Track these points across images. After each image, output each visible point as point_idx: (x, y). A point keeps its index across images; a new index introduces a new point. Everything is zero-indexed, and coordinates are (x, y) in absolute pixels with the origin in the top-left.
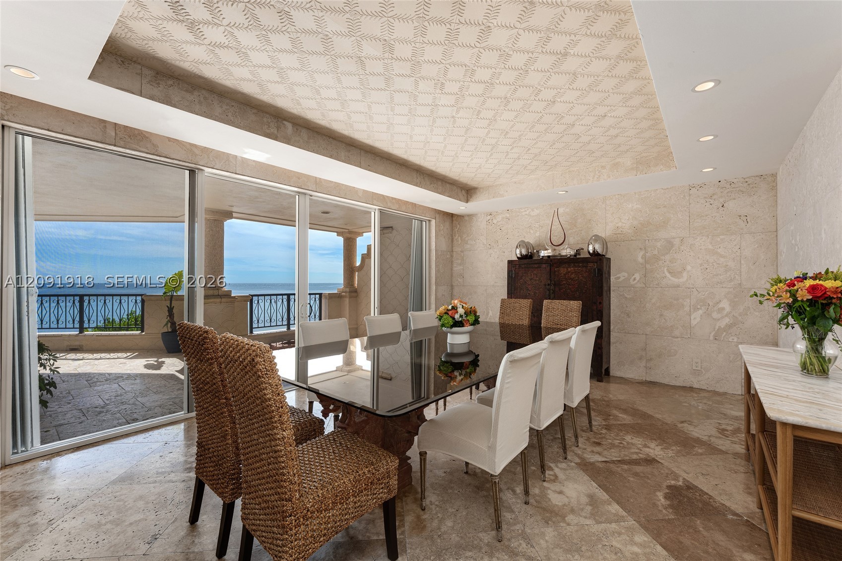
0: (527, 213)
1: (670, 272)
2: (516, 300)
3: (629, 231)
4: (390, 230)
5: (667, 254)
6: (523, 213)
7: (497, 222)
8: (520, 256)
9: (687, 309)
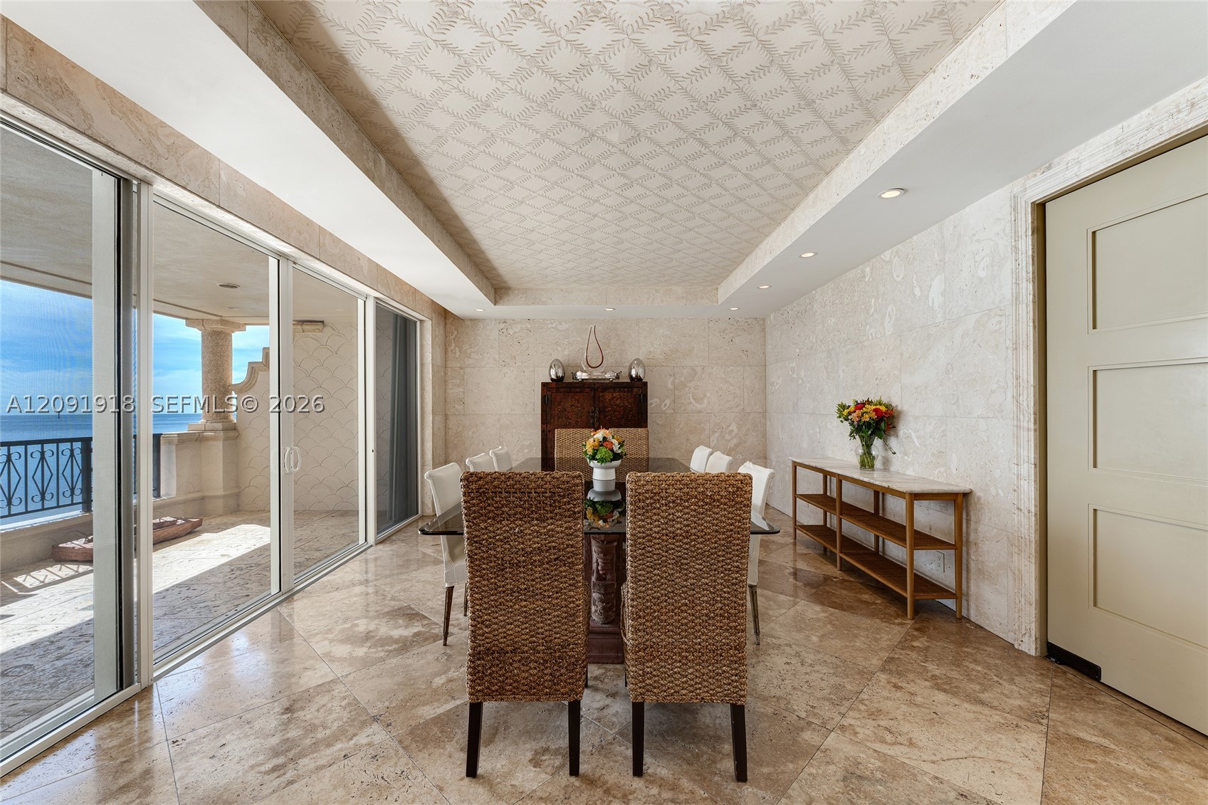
0: (554, 326)
1: (694, 399)
2: (575, 430)
3: (660, 357)
4: (320, 326)
5: (692, 381)
6: (549, 326)
7: (515, 332)
8: (555, 378)
9: (707, 432)
